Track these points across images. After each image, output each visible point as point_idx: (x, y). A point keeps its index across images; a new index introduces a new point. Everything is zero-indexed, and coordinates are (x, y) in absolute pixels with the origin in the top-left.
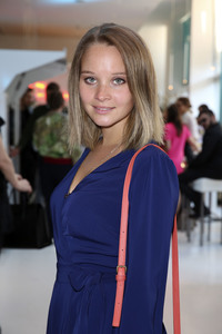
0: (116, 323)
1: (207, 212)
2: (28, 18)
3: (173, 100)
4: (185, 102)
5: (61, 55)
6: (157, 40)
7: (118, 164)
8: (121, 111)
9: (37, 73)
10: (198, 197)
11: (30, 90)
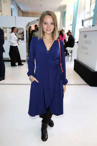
1: (69, 54)
2: (29, 9)
5: (38, 18)
6: (58, 15)
9: (32, 22)
10: (67, 51)
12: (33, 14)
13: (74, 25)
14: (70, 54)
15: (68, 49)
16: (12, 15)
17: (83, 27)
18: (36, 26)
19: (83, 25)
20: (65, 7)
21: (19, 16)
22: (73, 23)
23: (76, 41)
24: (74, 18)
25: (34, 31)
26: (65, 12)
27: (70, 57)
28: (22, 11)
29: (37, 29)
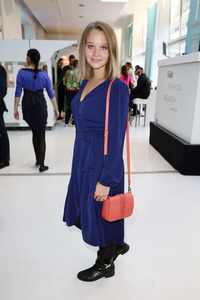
0: (106, 153)
1: (139, 113)
2: (59, 25)
3: (124, 64)
4: (129, 64)
5: (75, 42)
6: (118, 33)
7: (103, 88)
8: (104, 62)
9: (64, 51)
10: (135, 106)
11: (61, 59)
12: (66, 34)
13: (148, 54)
14: (142, 113)
15: (138, 101)
16: (23, 38)
17: (164, 57)
18: (71, 57)
19: (165, 53)
20: (130, 18)
21: (37, 38)
22: (147, 50)
23: (153, 86)
24: (148, 39)
26: (131, 30)
27: (142, 119)
28: (45, 30)
29: (74, 63)
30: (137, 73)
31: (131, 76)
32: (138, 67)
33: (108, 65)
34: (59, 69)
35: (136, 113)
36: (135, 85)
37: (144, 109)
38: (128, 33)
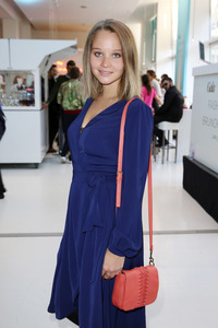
0: (118, 205)
2: (52, 19)
5: (74, 43)
6: (137, 30)
7: (115, 110)
9: (59, 55)
10: (161, 133)
11: (54, 66)
12: (62, 32)
13: (180, 59)
14: (172, 142)
15: (165, 126)
17: (202, 63)
18: (71, 64)
19: (202, 57)
20: (153, 9)
21: (21, 37)
22: (178, 52)
23: (188, 102)
24: (179, 37)
25: (63, 79)
26: (154, 25)
27: (172, 151)
28: (32, 25)
30: (163, 86)
31: (155, 90)
32: (165, 77)
33: (123, 78)
34: (51, 81)
35: (162, 142)
36: (161, 102)
37: (175, 137)
38: (151, 29)
